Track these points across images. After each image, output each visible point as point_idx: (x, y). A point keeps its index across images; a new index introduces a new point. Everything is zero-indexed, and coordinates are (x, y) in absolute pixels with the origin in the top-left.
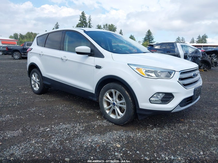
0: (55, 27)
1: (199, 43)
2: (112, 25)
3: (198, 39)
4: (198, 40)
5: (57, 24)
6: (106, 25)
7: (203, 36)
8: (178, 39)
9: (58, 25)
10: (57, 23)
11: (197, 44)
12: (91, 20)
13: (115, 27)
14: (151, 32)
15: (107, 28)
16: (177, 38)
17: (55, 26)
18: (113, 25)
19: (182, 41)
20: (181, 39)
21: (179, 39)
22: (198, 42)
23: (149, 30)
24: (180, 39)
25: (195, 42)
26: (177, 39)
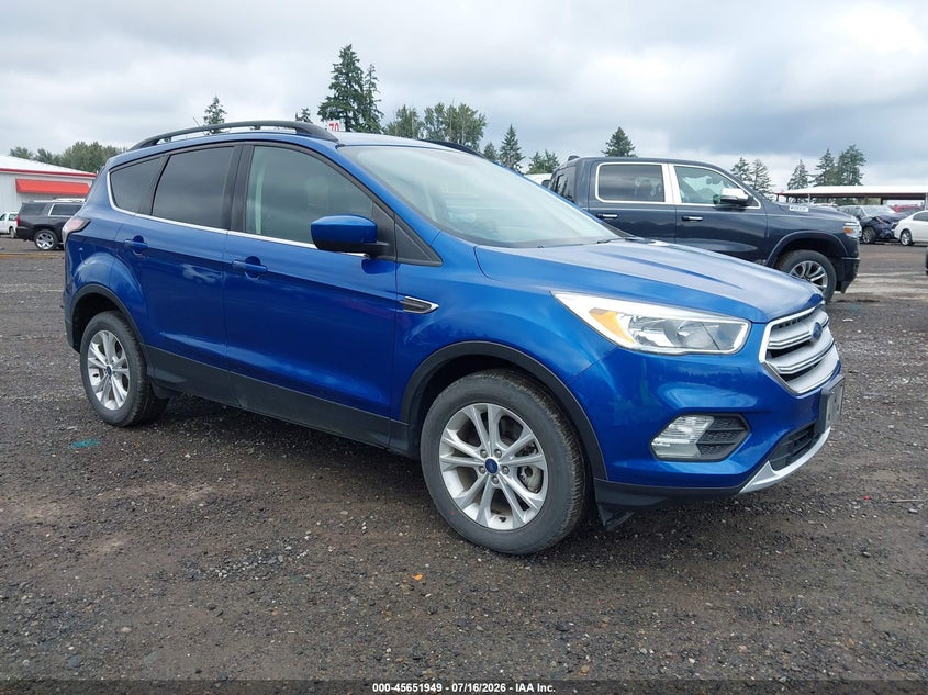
0: (206, 118)
1: (825, 184)
2: (464, 109)
3: (821, 167)
4: (820, 172)
5: (214, 106)
6: (439, 109)
7: (842, 157)
8: (740, 168)
9: (221, 111)
10: (217, 101)
11: (819, 187)
12: (374, 85)
13: (476, 116)
14: (629, 139)
15: (442, 123)
16: (737, 166)
17: (207, 115)
18: (468, 109)
19: (757, 176)
20: (752, 168)
21: (745, 167)
22: (821, 181)
23: (620, 131)
24: (747, 170)
25: (810, 179)
26: (737, 170)
